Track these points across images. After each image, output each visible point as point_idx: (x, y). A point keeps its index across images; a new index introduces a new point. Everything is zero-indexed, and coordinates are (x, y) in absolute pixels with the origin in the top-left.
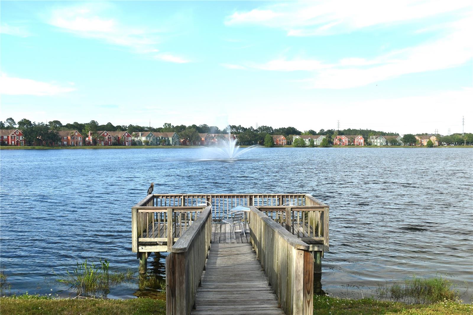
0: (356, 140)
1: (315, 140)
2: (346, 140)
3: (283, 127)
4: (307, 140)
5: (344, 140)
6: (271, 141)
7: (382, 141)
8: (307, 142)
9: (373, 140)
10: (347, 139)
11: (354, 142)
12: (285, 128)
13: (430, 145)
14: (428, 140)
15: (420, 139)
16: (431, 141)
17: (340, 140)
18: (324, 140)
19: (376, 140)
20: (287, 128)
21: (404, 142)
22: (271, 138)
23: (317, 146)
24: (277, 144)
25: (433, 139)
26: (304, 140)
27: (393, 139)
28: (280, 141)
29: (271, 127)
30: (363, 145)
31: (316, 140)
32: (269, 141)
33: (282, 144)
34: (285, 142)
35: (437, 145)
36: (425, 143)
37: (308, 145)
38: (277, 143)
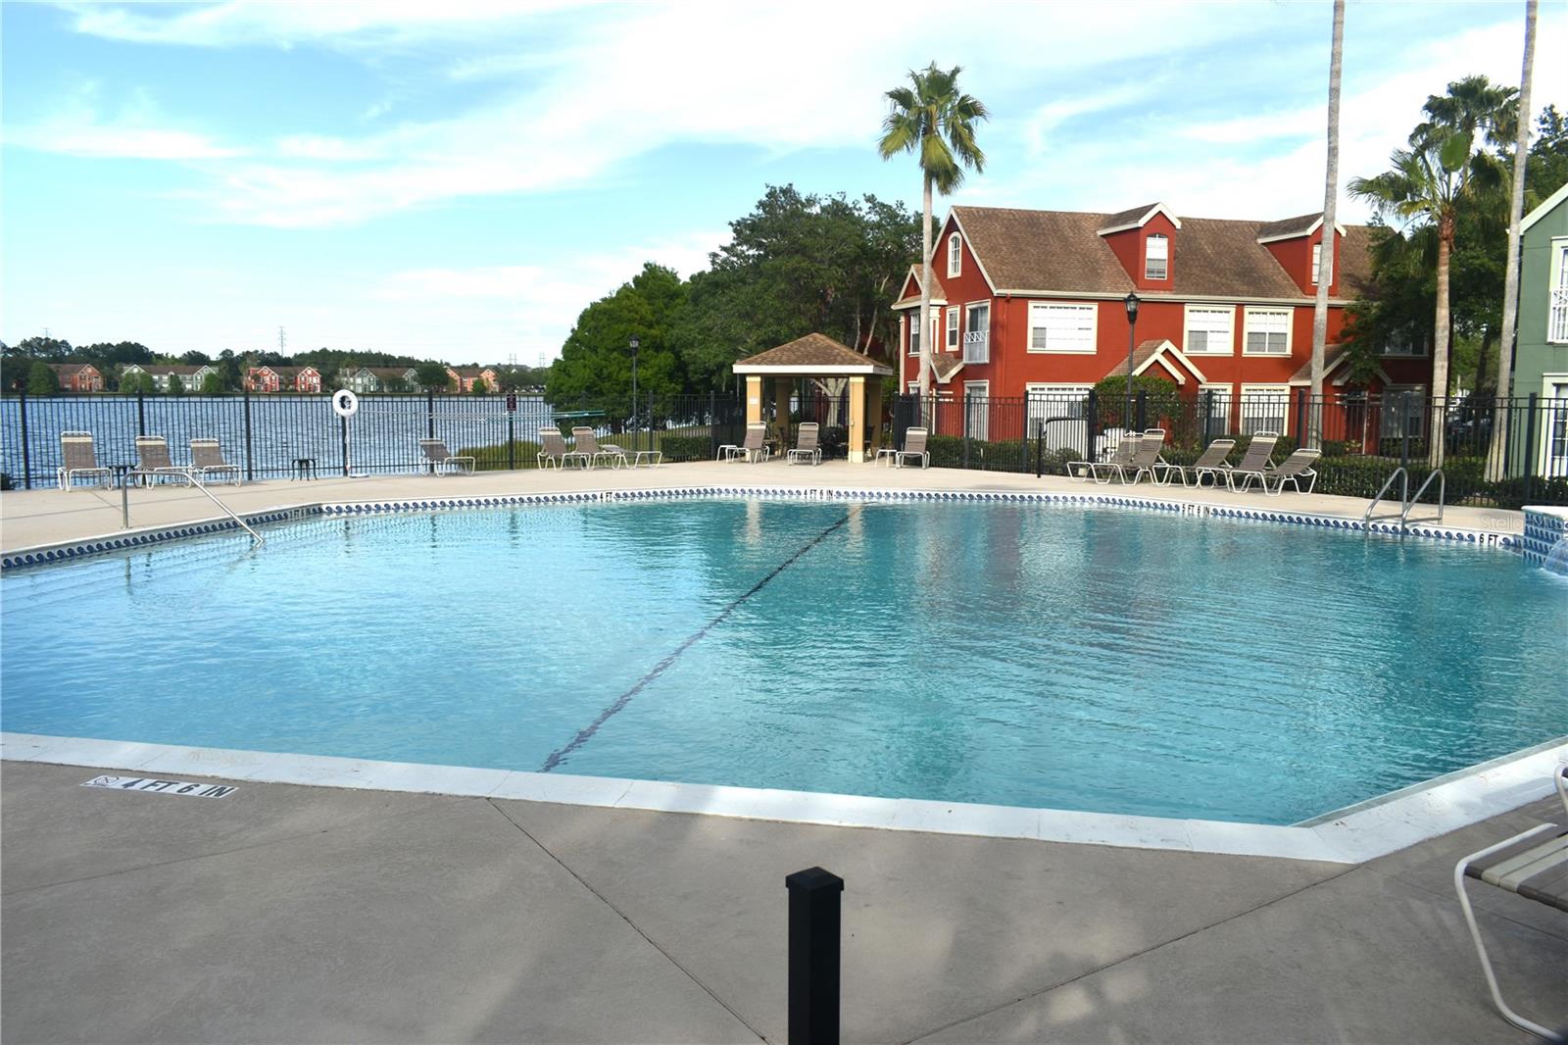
0: (301, 378)
1: (188, 377)
2: (273, 378)
3: (106, 343)
4: (165, 378)
5: (267, 379)
6: (47, 379)
7: (366, 380)
8: (166, 383)
9: (345, 379)
10: (275, 377)
11: (295, 383)
12: (109, 345)
13: (480, 391)
14: (476, 379)
15: (457, 378)
16: (483, 380)
17: (257, 378)
18: (210, 378)
19: (351, 379)
20: (118, 345)
21: (420, 384)
22: (47, 373)
23: (191, 394)
24: (74, 389)
25: (488, 376)
26: (156, 377)
27: (394, 376)
28: (81, 379)
29: (63, 342)
30: (319, 391)
31: (192, 379)
32: (43, 380)
33: (90, 388)
34: (98, 383)
35: (497, 390)
36: (469, 383)
37: (165, 391)
38: (74, 385)
